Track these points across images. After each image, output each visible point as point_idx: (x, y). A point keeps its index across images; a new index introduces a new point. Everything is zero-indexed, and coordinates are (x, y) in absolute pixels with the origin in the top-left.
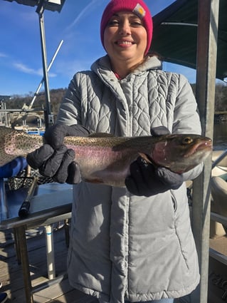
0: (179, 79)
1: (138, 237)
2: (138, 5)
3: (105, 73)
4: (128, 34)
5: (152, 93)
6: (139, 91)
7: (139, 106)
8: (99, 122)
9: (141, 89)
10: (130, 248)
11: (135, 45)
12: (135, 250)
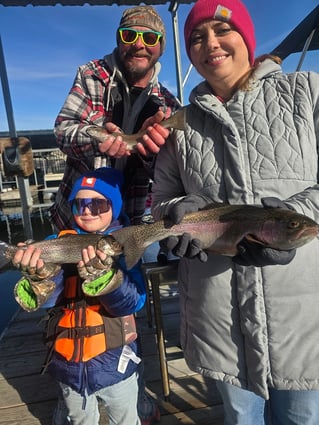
0: (308, 79)
1: (278, 300)
2: (219, 7)
3: (205, 100)
4: (216, 48)
5: (271, 108)
6: (252, 109)
7: (254, 128)
8: (203, 160)
9: (256, 106)
10: (268, 317)
11: (230, 57)
12: (276, 320)
